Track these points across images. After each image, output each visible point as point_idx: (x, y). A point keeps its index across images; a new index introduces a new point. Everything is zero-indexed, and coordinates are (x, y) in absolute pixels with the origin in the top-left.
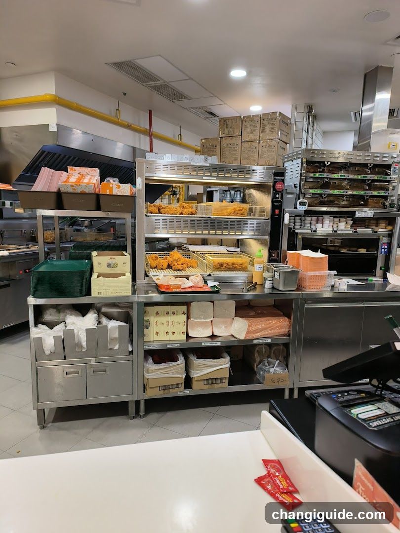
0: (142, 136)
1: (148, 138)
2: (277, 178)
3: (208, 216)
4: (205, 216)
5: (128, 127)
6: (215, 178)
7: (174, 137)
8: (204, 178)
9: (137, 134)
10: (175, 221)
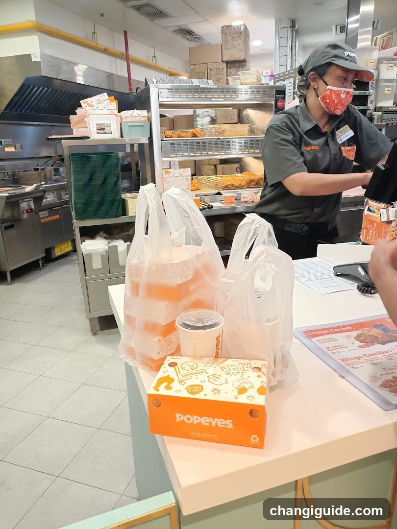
0: (118, 61)
1: (125, 63)
2: (278, 96)
3: (218, 138)
4: (215, 137)
5: (105, 51)
6: (223, 100)
7: (148, 60)
8: (213, 100)
9: (113, 59)
10: (182, 144)
